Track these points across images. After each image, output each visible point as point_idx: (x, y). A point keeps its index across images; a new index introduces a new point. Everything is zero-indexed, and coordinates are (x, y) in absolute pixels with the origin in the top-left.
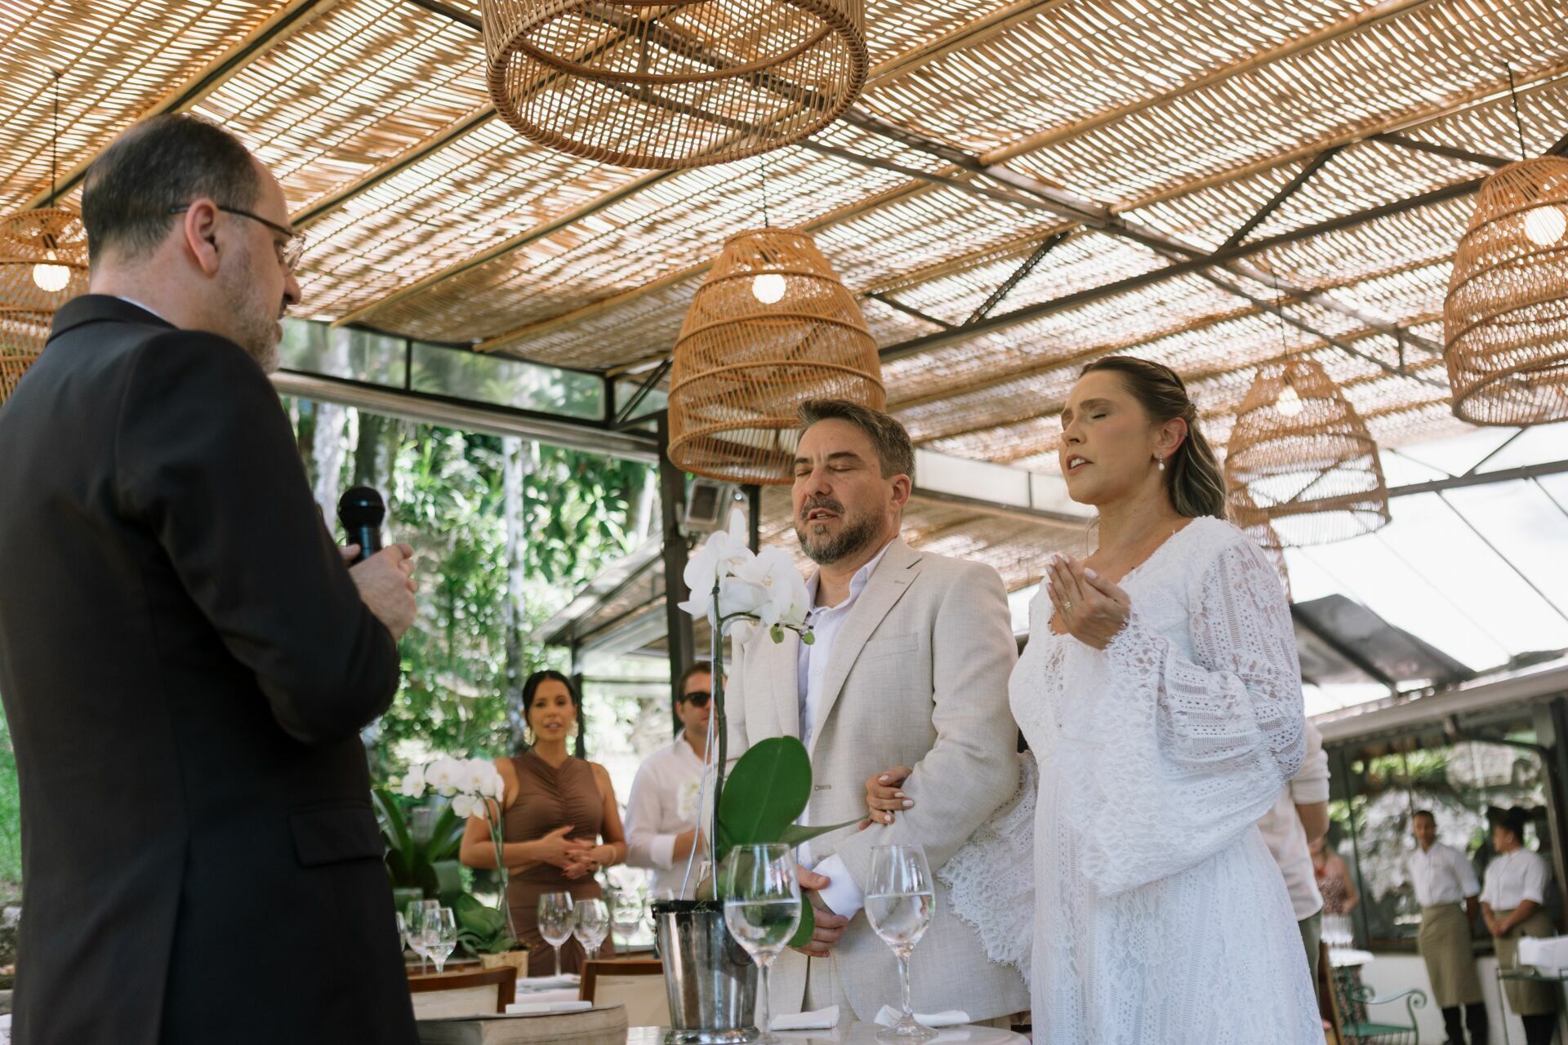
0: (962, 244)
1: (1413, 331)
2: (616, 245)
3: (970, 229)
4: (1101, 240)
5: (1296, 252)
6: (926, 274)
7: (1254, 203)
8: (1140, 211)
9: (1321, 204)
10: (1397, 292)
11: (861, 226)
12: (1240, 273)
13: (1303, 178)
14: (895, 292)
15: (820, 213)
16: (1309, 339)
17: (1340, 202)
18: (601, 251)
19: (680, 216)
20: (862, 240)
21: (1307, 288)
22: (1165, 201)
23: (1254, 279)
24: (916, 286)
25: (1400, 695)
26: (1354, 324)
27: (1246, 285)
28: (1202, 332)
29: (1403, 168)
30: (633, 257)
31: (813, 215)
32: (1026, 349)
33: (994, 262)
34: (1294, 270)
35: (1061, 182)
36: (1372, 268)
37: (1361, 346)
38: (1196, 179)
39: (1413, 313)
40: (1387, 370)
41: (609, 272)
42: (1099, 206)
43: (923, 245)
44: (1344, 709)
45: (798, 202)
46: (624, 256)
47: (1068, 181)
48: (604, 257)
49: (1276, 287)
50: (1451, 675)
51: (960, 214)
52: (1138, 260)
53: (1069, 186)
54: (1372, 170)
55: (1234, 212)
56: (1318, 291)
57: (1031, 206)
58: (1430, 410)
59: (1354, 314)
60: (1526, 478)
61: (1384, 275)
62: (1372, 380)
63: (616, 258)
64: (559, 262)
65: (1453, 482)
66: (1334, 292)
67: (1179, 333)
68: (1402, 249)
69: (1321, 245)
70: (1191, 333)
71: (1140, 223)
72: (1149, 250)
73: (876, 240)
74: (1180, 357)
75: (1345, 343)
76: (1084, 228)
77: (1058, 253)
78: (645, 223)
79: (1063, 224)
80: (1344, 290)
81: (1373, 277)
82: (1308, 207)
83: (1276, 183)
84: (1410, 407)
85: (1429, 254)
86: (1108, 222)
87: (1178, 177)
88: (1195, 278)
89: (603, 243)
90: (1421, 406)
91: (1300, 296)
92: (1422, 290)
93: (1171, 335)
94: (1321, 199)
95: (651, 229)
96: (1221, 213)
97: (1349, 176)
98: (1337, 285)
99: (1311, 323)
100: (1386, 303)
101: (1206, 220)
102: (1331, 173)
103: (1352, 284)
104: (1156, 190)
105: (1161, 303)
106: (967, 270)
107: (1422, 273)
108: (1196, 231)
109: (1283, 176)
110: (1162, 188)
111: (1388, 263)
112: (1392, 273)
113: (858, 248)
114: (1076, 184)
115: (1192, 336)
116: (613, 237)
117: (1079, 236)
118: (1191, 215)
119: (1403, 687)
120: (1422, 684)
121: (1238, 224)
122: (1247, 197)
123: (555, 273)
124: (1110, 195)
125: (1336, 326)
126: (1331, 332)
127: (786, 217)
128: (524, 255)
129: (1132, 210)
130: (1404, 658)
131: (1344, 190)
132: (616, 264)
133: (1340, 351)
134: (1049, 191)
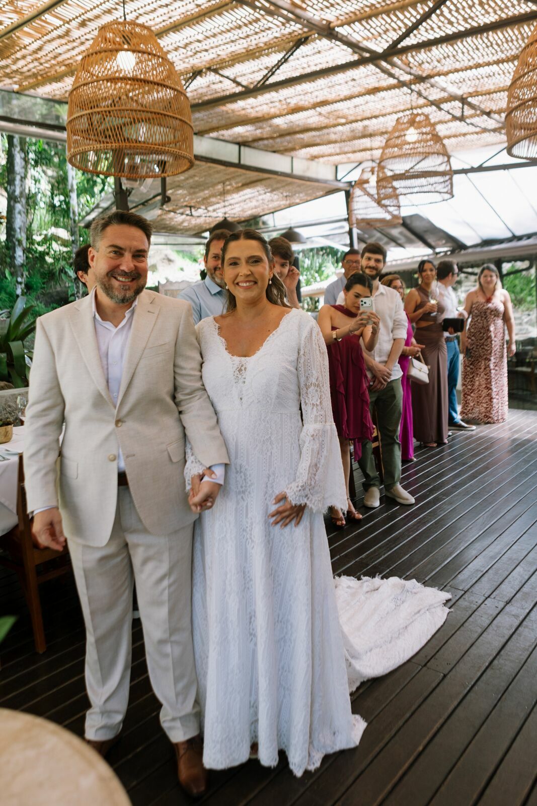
0: (253, 42)
1: (470, 99)
2: (67, 33)
3: (256, 33)
4: (325, 43)
5: (422, 55)
6: (236, 59)
7: (406, 25)
8: (346, 27)
9: (439, 27)
10: (466, 79)
11: (199, 28)
12: (393, 65)
13: (432, 11)
14: (222, 68)
15: (175, 19)
16: (421, 101)
17: (449, 26)
18: (60, 37)
19: (97, 17)
20: (200, 37)
21: (424, 75)
22: (360, 21)
23: (400, 69)
24: (233, 65)
25: (437, 254)
26: (444, 95)
27: (395, 71)
28: (372, 96)
29: (486, 7)
30: (78, 41)
31: (171, 20)
32: (288, 101)
33: (271, 53)
34: (420, 65)
35: (304, 6)
36: (458, 66)
37: (445, 106)
38: (376, 8)
39: (471, 90)
40: (455, 118)
41: (69, 50)
42: (324, 22)
43: (232, 41)
44: (414, 257)
45: (161, 11)
46: (74, 41)
47: (308, 5)
48: (63, 41)
49: (410, 74)
50: (458, 246)
51: (250, 23)
52: (344, 55)
53: (309, 8)
54: (470, 7)
55: (394, 30)
56: (430, 77)
57: (288, 20)
58: (468, 137)
59: (444, 90)
60: (504, 169)
61: (462, 70)
62: (446, 122)
63: (69, 41)
64: (39, 43)
65: (473, 170)
66: (437, 78)
67: (362, 96)
68: (474, 56)
69: (436, 51)
70: (367, 96)
71: (345, 34)
72: (350, 50)
73: (208, 37)
74: (361, 107)
75: (437, 104)
76: (316, 35)
77: (303, 49)
78: (80, 20)
79: (305, 32)
80: (442, 77)
81: (457, 71)
82: (432, 29)
83: (418, 13)
84: (460, 135)
85: (486, 59)
86: (328, 32)
87: (367, 6)
88: (371, 67)
89: (60, 32)
90: (464, 135)
91: (420, 79)
92: (478, 79)
93: (358, 96)
94: (440, 24)
95: (83, 24)
96: (387, 30)
97: (457, 10)
98: (439, 74)
99: (424, 93)
100: (460, 84)
101: (380, 34)
102: (448, 8)
103: (446, 74)
104: (355, 13)
105: (354, 80)
106: (258, 58)
107: (481, 70)
108: (374, 40)
109: (423, 8)
110: (358, 13)
111: (466, 64)
112: (466, 69)
113: (199, 41)
114: (312, 7)
115: (367, 97)
116: (64, 29)
117: (315, 40)
118: (372, 30)
119: (438, 250)
120: (445, 249)
121: (395, 36)
122: (402, 21)
123: (40, 49)
124: (330, 16)
125: (435, 95)
126: (431, 98)
127: (155, 21)
128: (18, 37)
129: (342, 25)
130: (440, 239)
131: (453, 19)
132: (70, 46)
133: (434, 108)
134: (298, 11)
